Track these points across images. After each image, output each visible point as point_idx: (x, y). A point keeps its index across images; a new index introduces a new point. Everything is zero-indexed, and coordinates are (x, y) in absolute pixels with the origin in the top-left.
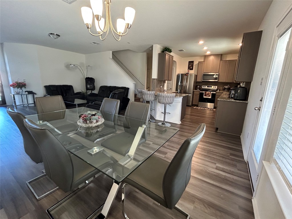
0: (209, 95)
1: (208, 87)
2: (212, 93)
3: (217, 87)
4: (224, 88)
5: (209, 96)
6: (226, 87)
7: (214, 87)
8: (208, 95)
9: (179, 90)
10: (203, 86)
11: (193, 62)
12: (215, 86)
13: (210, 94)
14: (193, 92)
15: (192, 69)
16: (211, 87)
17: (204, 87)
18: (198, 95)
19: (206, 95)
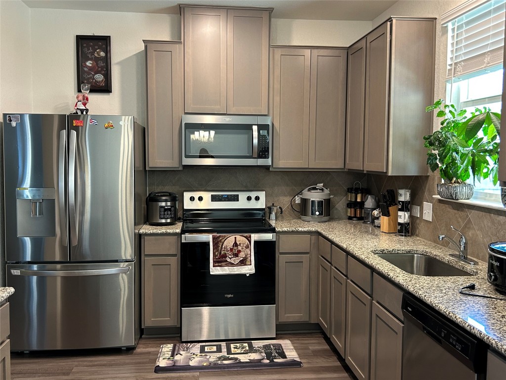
0: (242, 255)
1: (214, 199)
2: (256, 242)
3: (262, 195)
4: (304, 201)
5: (243, 262)
6: (315, 196)
7: (249, 198)
8: (236, 255)
9: (28, 241)
10: (187, 195)
11: (104, 42)
12: (253, 195)
13: (247, 247)
14: (139, 239)
15: (106, 89)
16: (235, 198)
17: (192, 199)
18: (174, 263)
19: (225, 256)
